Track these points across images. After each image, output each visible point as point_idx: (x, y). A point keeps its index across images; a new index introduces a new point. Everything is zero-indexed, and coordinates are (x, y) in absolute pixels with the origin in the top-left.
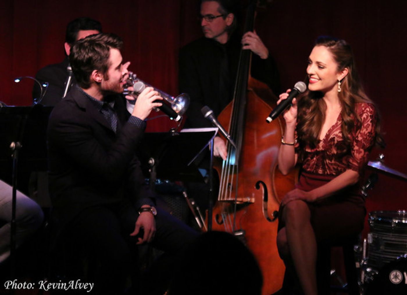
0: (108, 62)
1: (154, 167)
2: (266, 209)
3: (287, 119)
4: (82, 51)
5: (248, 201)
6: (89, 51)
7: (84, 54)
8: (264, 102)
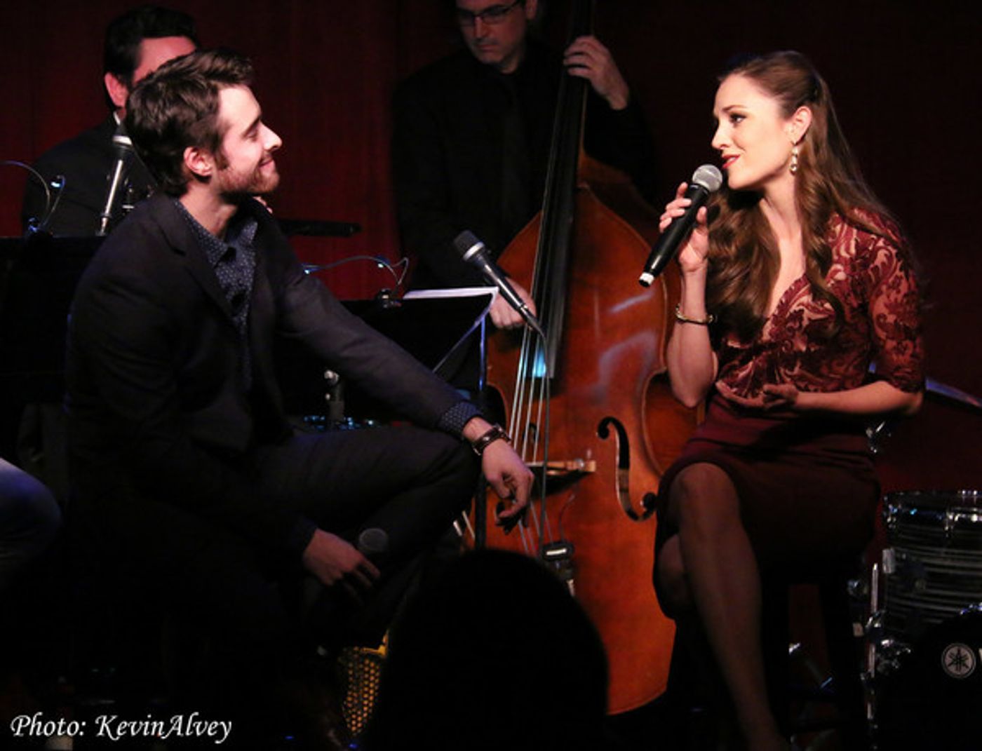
0: (218, 124)
1: (339, 386)
2: (624, 490)
3: (686, 263)
4: (150, 106)
5: (581, 470)
6: (165, 104)
7: (156, 110)
8: (619, 219)
